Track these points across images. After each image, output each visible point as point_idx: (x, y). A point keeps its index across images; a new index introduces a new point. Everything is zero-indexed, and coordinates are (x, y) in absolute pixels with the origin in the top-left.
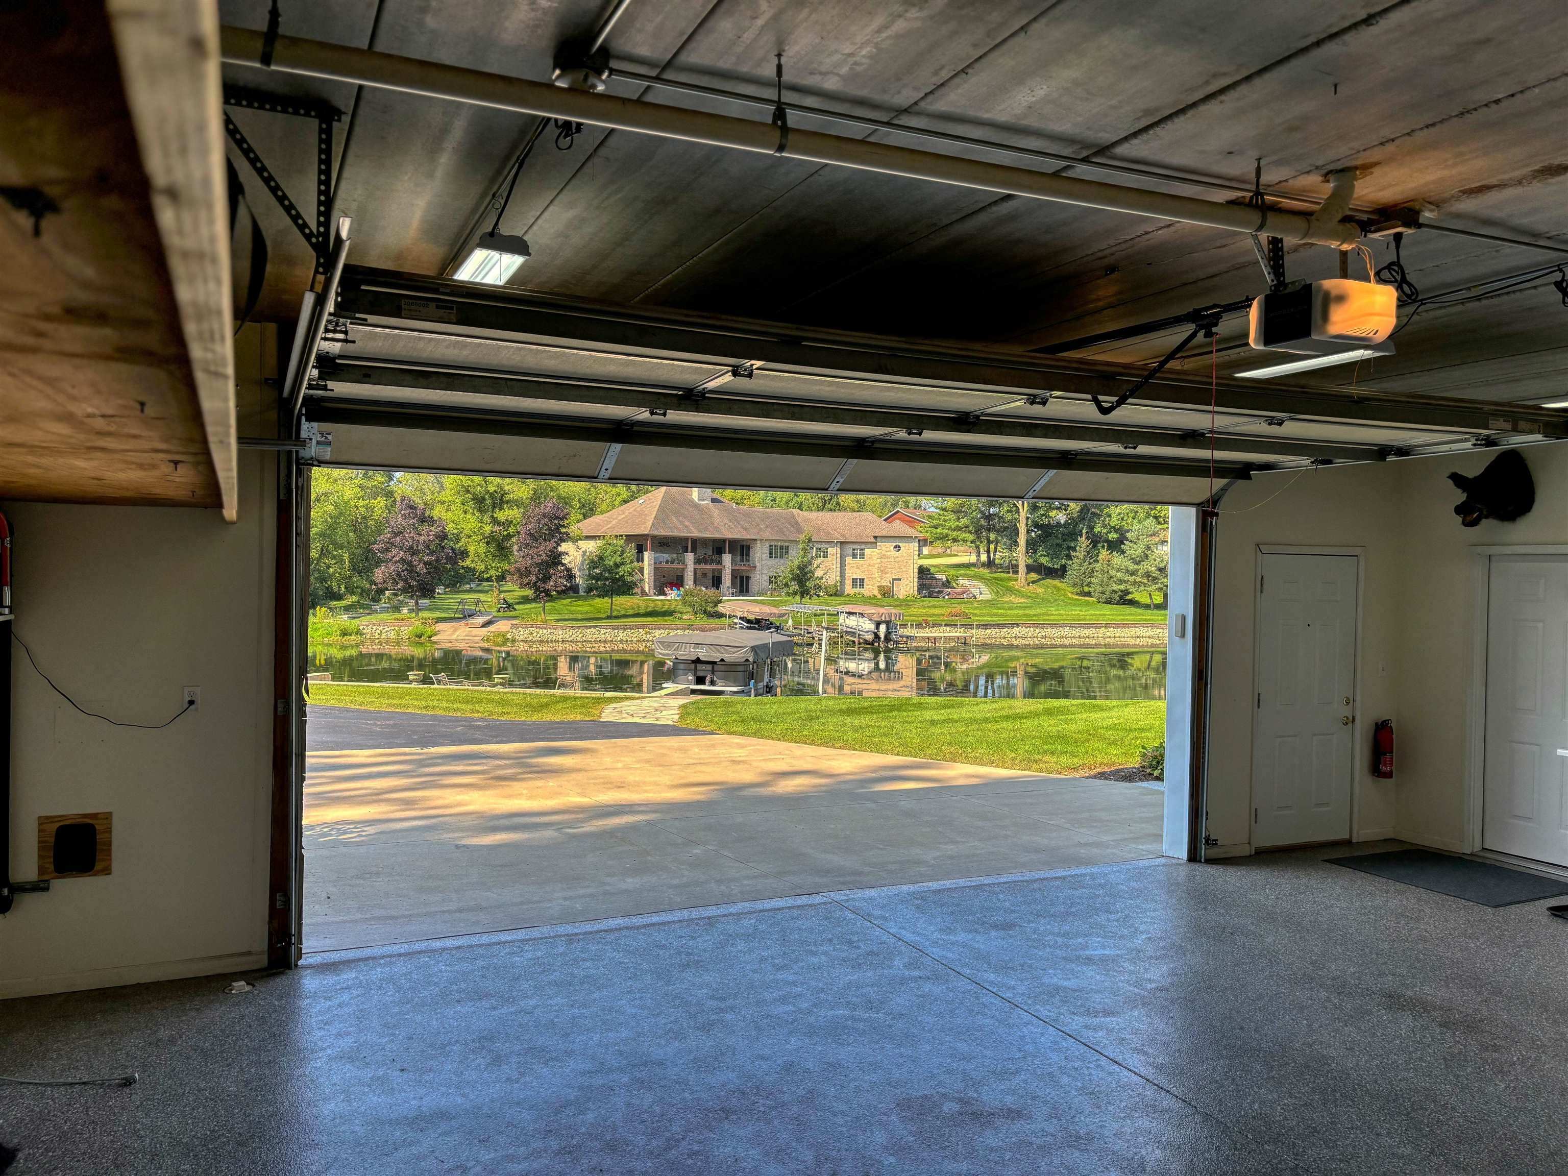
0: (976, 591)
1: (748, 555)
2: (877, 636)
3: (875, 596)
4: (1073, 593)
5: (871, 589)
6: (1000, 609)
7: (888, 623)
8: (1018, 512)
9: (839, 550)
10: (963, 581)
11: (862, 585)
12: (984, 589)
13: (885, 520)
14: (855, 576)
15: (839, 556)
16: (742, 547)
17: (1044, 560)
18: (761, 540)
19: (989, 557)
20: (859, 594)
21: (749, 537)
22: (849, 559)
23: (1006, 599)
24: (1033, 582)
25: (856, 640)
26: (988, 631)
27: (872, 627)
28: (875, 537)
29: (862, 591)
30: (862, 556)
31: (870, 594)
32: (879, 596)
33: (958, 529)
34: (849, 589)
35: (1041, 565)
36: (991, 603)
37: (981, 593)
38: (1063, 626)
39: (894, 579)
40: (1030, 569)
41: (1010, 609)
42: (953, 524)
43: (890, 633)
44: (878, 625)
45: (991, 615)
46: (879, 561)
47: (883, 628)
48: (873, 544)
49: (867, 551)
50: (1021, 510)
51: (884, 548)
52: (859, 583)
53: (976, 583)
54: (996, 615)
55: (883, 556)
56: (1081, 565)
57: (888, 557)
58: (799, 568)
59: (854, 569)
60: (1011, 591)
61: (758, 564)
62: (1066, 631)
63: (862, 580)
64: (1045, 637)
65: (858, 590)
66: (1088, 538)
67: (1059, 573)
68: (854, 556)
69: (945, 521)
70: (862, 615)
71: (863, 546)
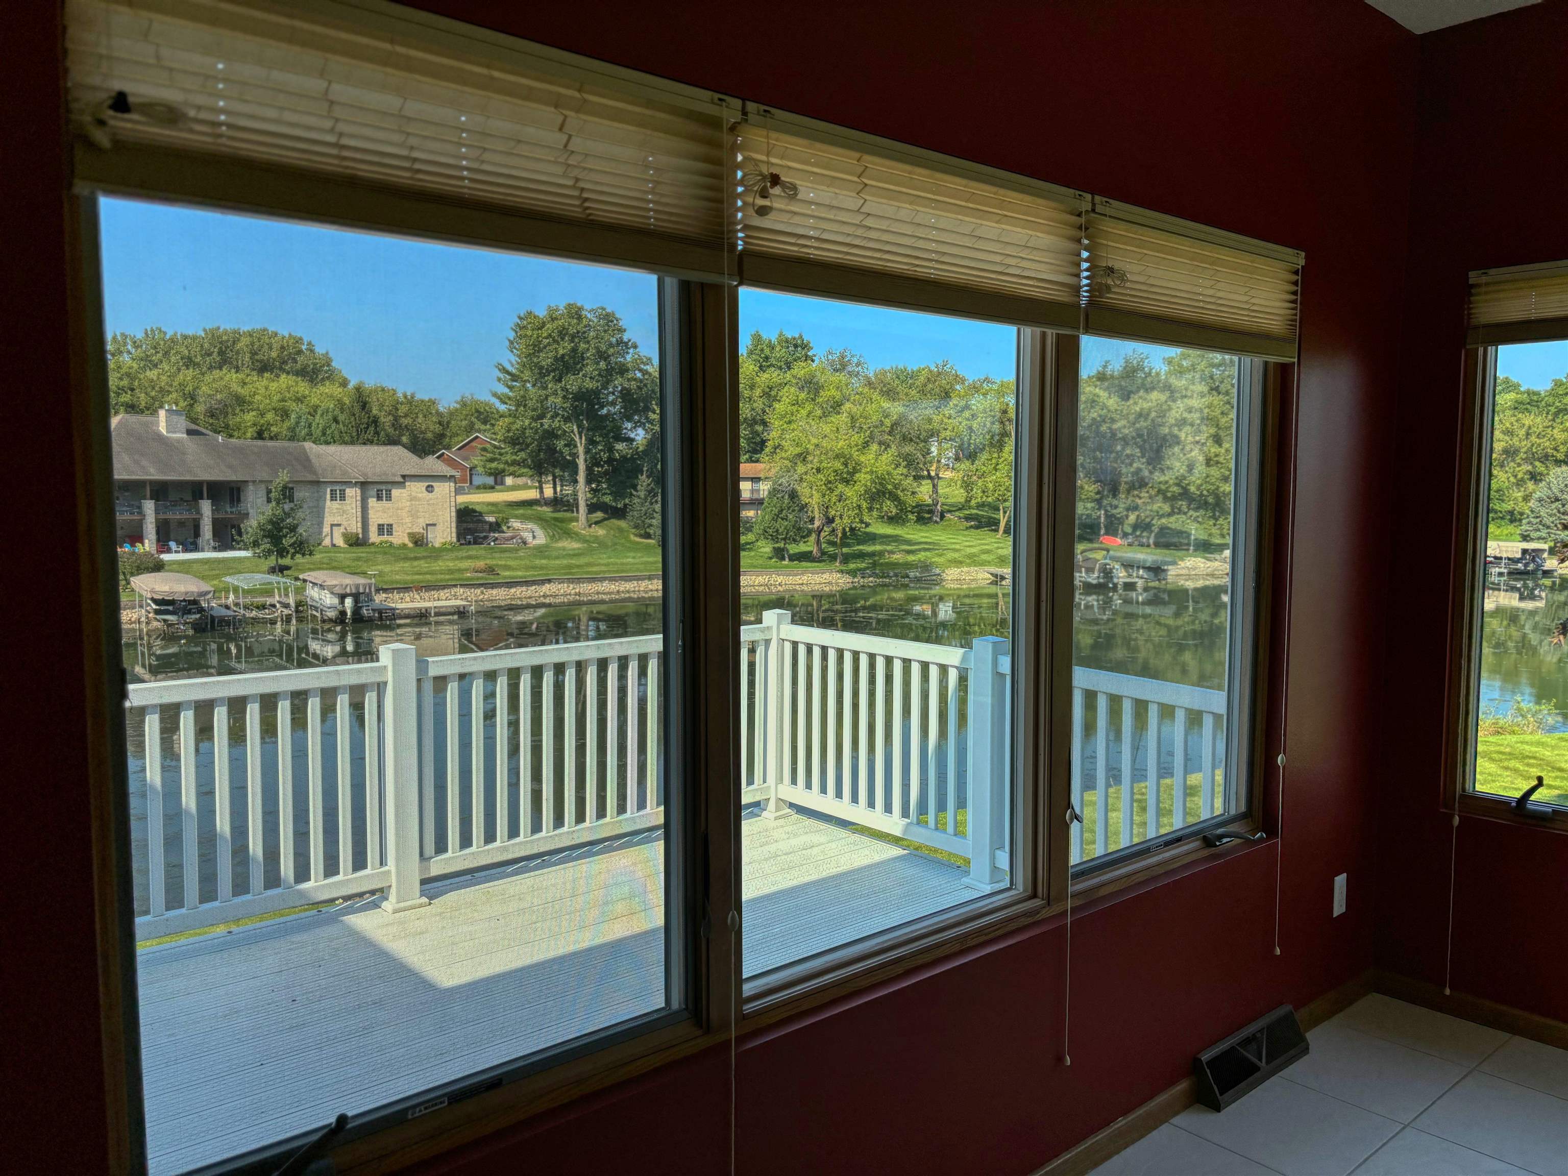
0: (528, 536)
1: (239, 500)
2: (343, 613)
3: (405, 545)
4: (636, 535)
5: (400, 537)
6: (545, 558)
7: (356, 597)
8: (576, 446)
9: (359, 491)
10: (516, 524)
11: (390, 533)
12: (539, 532)
14: (381, 523)
15: (359, 498)
16: (232, 489)
17: (607, 499)
18: (254, 482)
19: (555, 492)
20: (386, 542)
21: (234, 478)
22: (372, 502)
23: (560, 544)
24: (596, 523)
25: (318, 615)
26: (513, 590)
27: (336, 601)
28: (404, 477)
29: (390, 538)
30: (389, 498)
31: (400, 542)
32: (411, 545)
33: (514, 463)
34: (374, 537)
35: (606, 504)
36: (541, 551)
37: (534, 537)
38: (602, 580)
39: (427, 525)
40: (592, 508)
41: (557, 558)
42: (509, 458)
43: (361, 607)
44: (342, 597)
45: (527, 568)
46: (408, 504)
47: (349, 602)
48: (401, 484)
49: (395, 492)
50: (579, 445)
51: (413, 489)
52: (382, 529)
53: (530, 526)
54: (534, 568)
55: (412, 499)
56: (642, 505)
57: (419, 500)
58: (271, 522)
59: (379, 512)
60: (569, 534)
61: (251, 511)
62: (606, 586)
63: (390, 526)
64: (579, 594)
65: (385, 538)
66: (648, 477)
67: (619, 513)
68: (379, 498)
69: (501, 454)
70: (322, 587)
71: (389, 487)
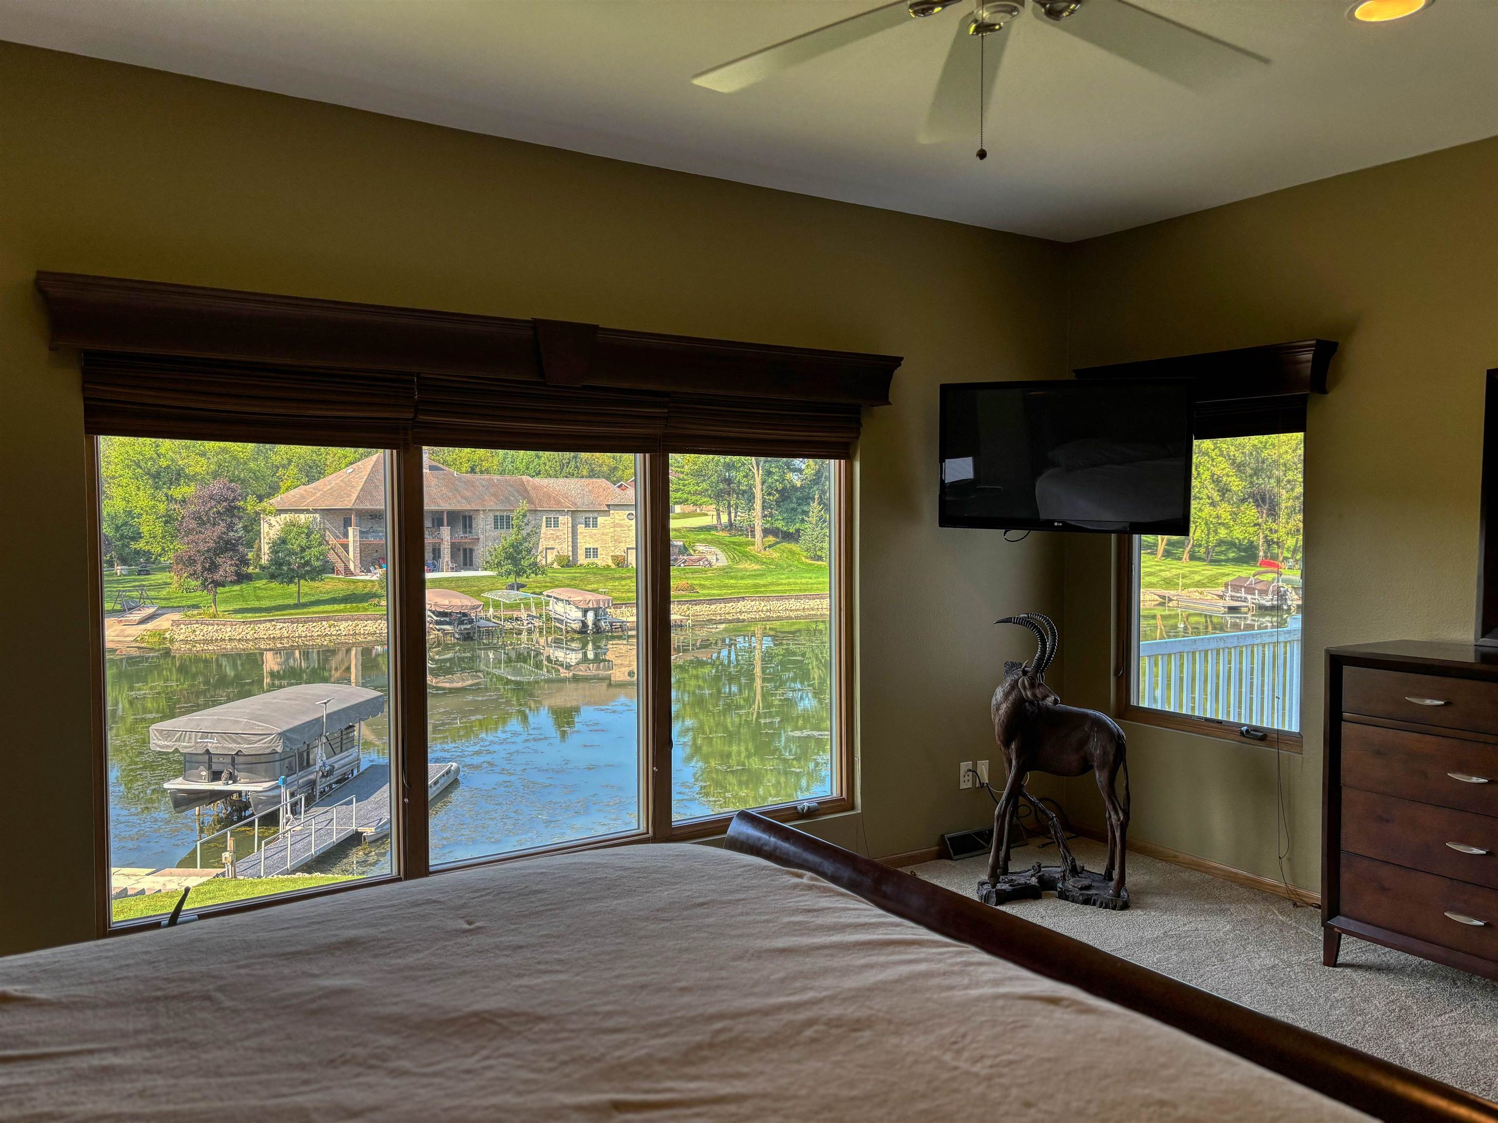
0: (713, 559)
1: (471, 527)
2: (584, 624)
3: (609, 566)
4: (806, 557)
5: (604, 559)
6: (732, 578)
7: (596, 610)
8: (753, 477)
9: (570, 519)
10: (701, 548)
11: (596, 555)
12: (722, 556)
13: (618, 487)
14: (588, 546)
15: (570, 525)
16: (464, 517)
17: (780, 524)
18: (484, 511)
19: (730, 519)
20: (593, 564)
21: (469, 508)
22: (581, 528)
23: (741, 566)
24: (770, 546)
25: (563, 627)
26: (713, 607)
27: (579, 615)
28: (608, 506)
29: (596, 560)
30: (595, 525)
31: (604, 564)
32: (613, 566)
33: (695, 493)
34: (582, 560)
35: (778, 529)
36: (726, 572)
37: (717, 560)
38: (788, 598)
39: (628, 549)
40: (766, 532)
41: (742, 578)
42: (692, 488)
43: (599, 620)
44: (585, 612)
45: (720, 587)
46: (612, 530)
47: (590, 616)
48: (606, 513)
49: (601, 520)
50: (756, 476)
51: (617, 516)
52: (592, 552)
53: (714, 549)
54: (726, 586)
55: (615, 525)
56: (813, 530)
57: (622, 526)
58: (512, 546)
59: (587, 538)
60: (747, 556)
61: (481, 536)
62: (793, 604)
63: (595, 550)
64: (769, 611)
65: (591, 560)
66: (819, 504)
67: (791, 537)
68: (587, 525)
69: (684, 486)
70: (568, 602)
71: (596, 515)
